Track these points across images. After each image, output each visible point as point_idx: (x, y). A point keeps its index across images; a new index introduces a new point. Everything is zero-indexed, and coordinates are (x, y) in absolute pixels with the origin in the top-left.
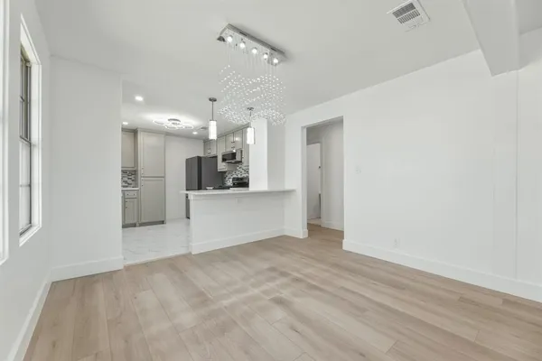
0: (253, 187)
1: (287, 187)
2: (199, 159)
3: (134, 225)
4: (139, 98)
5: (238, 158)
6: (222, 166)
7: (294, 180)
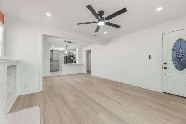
0: (76, 63)
1: (83, 63)
2: (66, 56)
3: (52, 71)
4: (53, 46)
5: (74, 57)
6: (72, 58)
7: (84, 61)
